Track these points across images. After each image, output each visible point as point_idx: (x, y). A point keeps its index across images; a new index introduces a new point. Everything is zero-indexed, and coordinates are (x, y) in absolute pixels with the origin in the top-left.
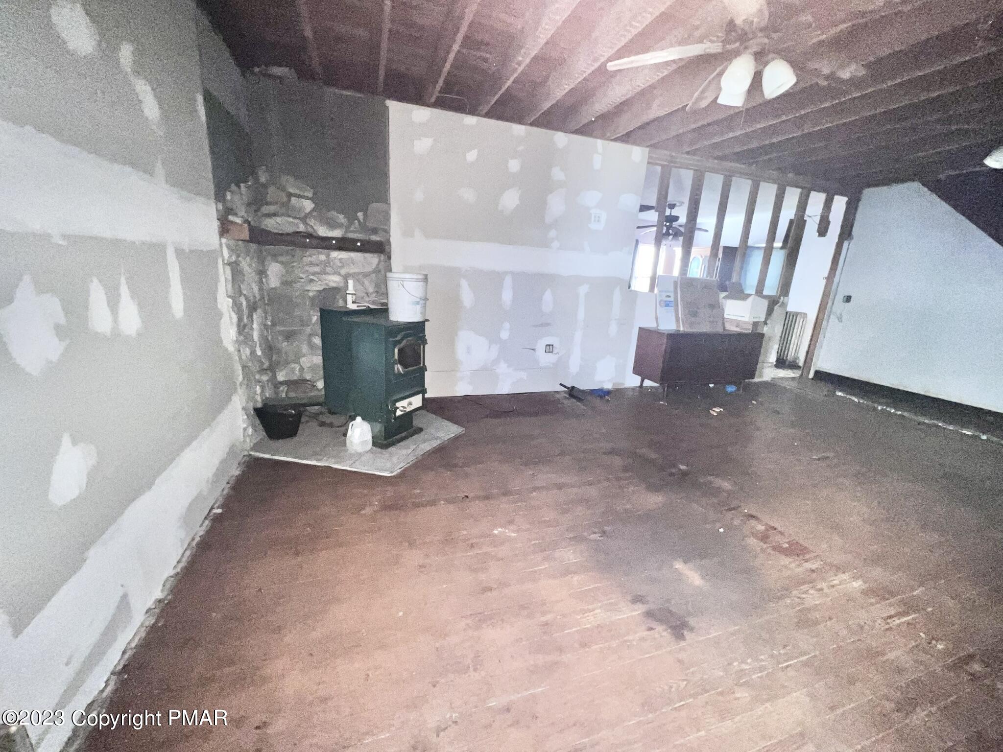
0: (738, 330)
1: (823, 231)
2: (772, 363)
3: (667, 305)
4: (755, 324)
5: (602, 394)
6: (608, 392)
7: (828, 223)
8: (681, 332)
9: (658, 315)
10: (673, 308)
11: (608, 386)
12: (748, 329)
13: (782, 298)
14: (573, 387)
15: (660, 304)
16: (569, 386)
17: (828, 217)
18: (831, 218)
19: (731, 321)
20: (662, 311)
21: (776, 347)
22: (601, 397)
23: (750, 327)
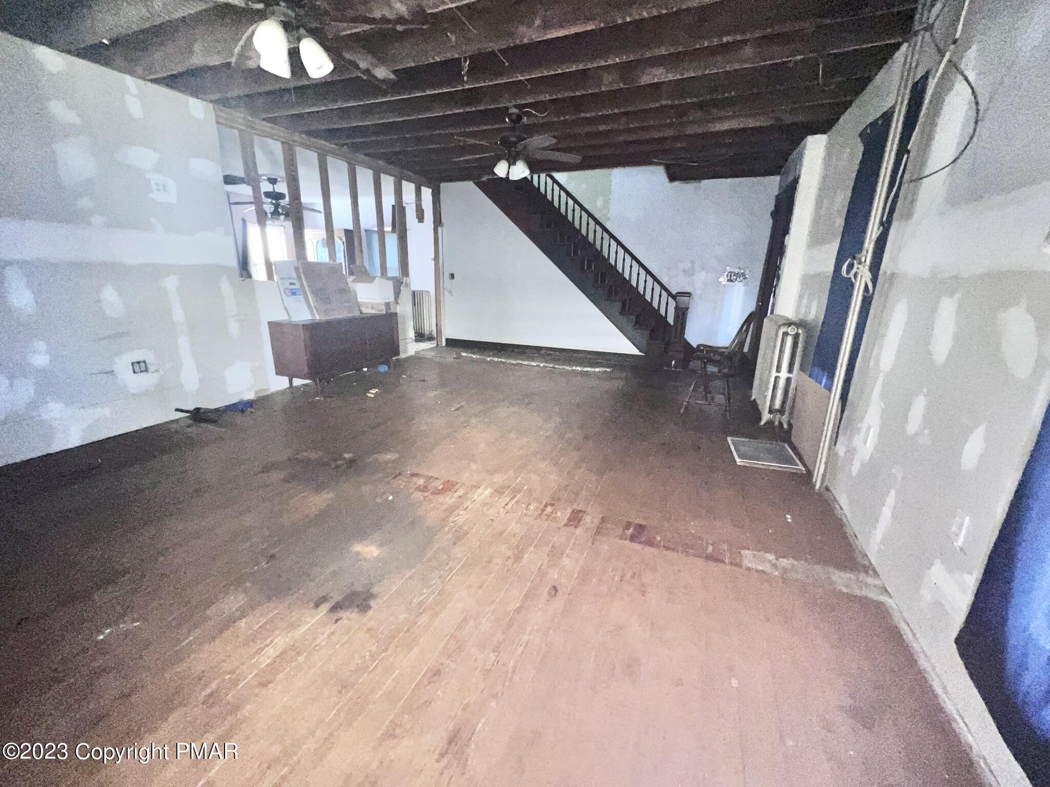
0: (373, 312)
1: (420, 217)
2: (412, 338)
3: (294, 293)
4: (387, 305)
5: (242, 407)
6: (250, 403)
7: (423, 211)
8: (317, 321)
9: (286, 305)
10: (301, 296)
11: (250, 396)
12: (383, 311)
13: (404, 278)
14: (198, 409)
15: (285, 293)
16: (192, 408)
17: (421, 205)
18: (424, 206)
19: (365, 304)
20: (290, 301)
21: (412, 323)
22: (242, 411)
23: (384, 308)
